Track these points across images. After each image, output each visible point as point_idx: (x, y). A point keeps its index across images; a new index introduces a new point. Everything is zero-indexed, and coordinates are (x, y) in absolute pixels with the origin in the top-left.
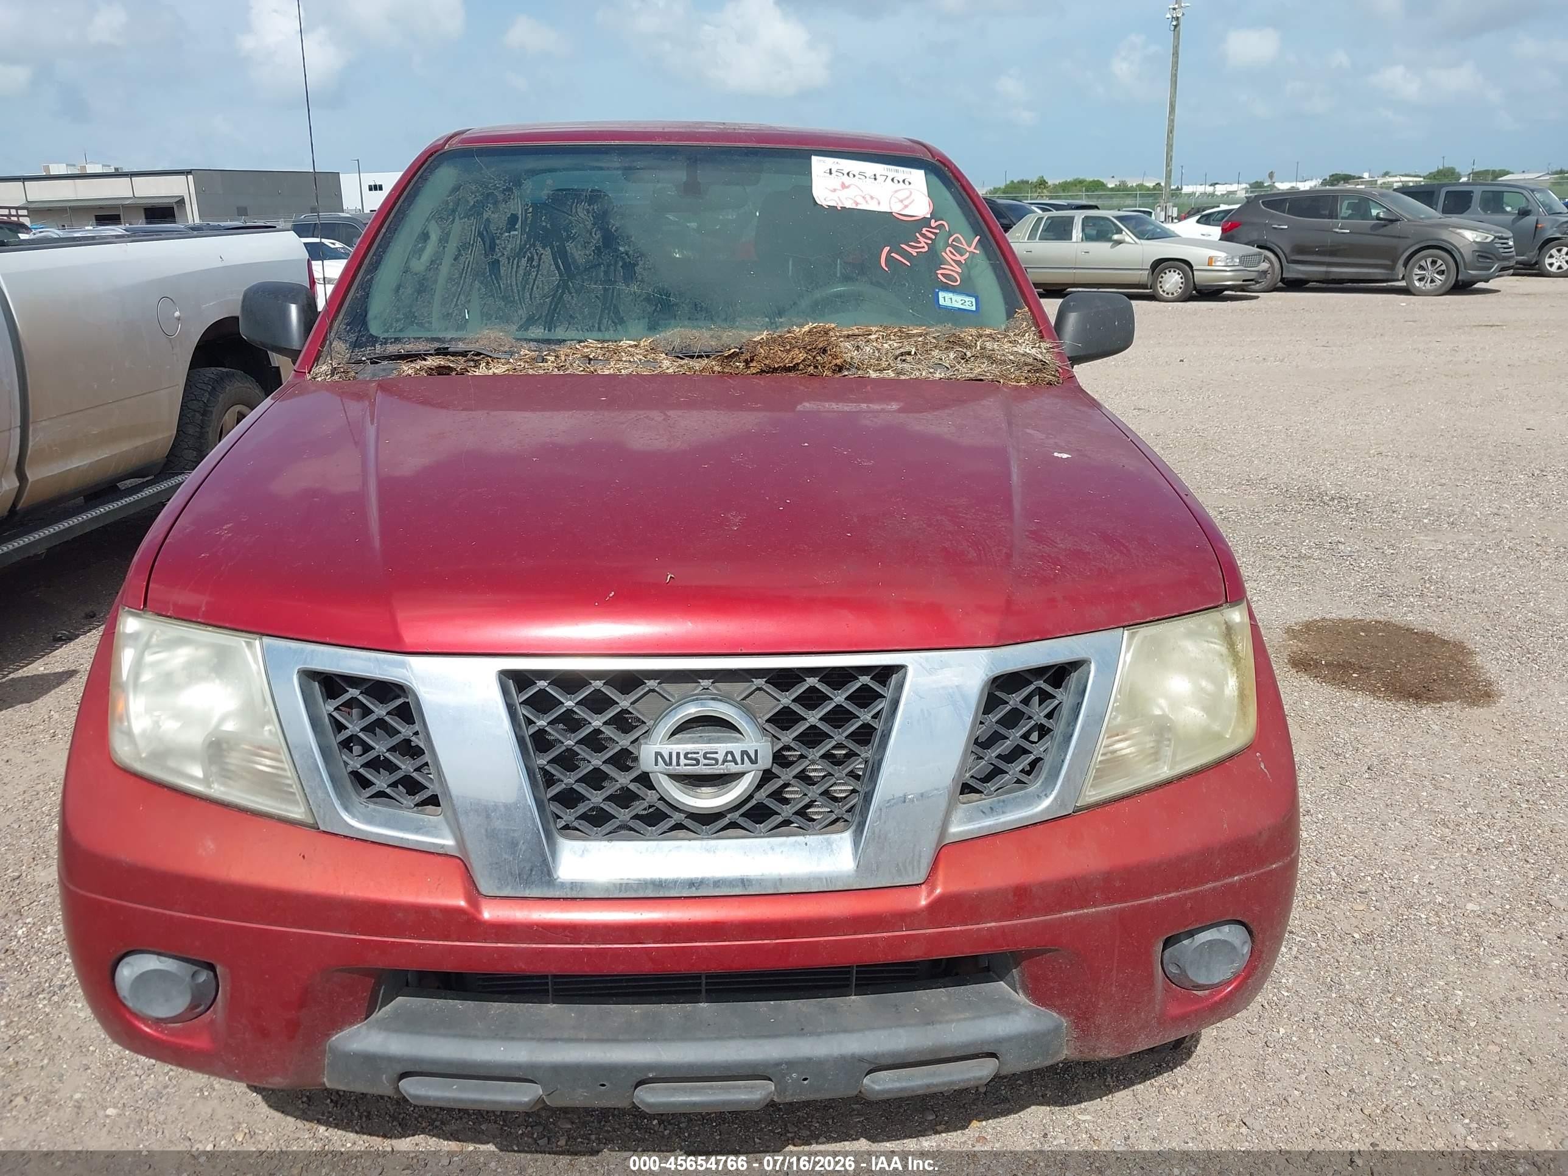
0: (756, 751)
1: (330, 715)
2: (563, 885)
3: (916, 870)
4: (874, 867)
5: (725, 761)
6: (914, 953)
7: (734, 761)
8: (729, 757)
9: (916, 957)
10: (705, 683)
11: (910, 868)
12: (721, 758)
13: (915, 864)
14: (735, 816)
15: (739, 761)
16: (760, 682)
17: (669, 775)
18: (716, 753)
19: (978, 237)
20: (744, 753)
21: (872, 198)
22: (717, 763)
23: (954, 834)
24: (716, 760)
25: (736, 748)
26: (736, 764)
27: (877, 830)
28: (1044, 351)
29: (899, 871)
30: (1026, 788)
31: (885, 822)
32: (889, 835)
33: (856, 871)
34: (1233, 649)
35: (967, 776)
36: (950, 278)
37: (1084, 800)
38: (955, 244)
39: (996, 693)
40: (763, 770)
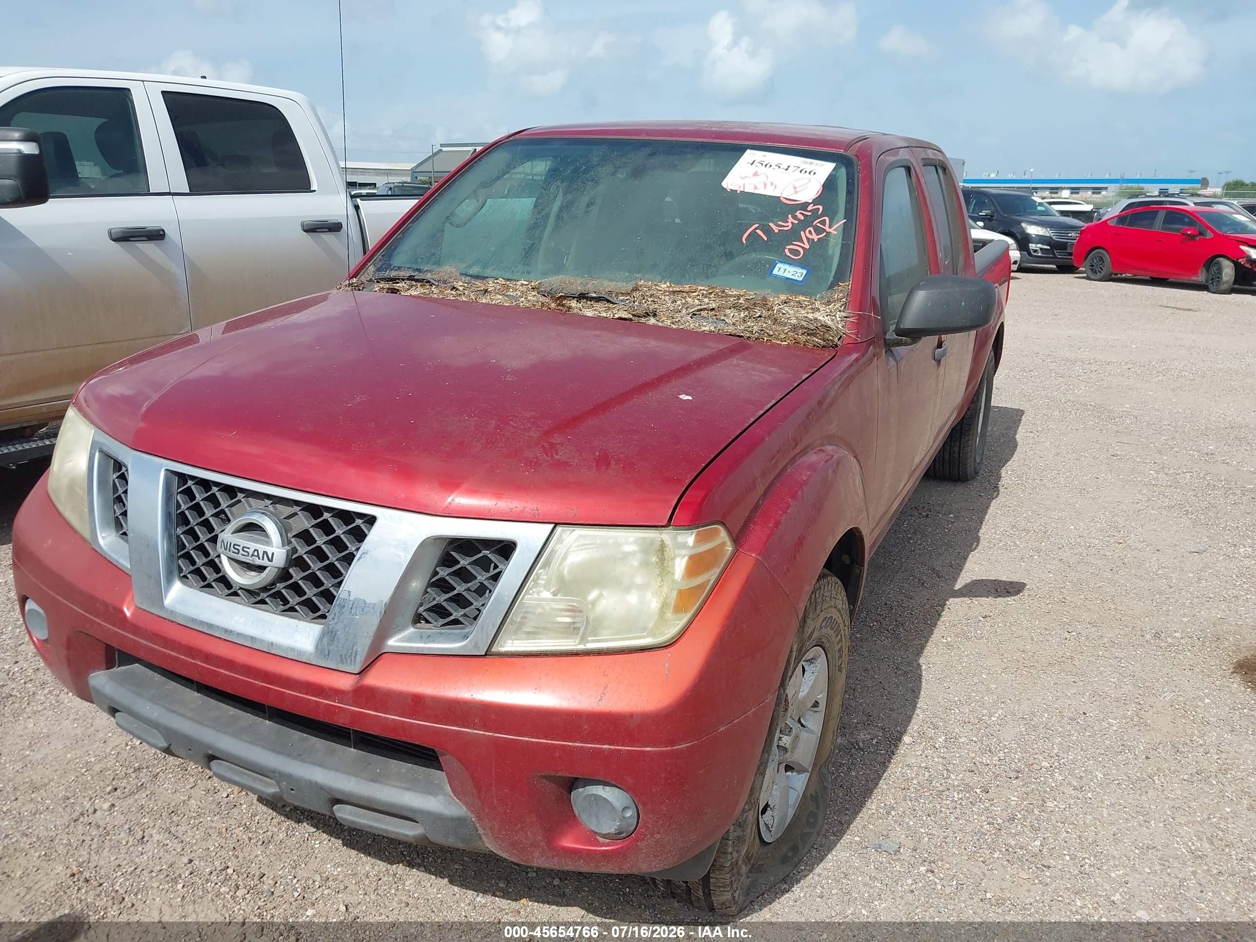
0: (273, 554)
1: (114, 480)
2: (167, 610)
3: (353, 663)
4: (327, 652)
5: (253, 555)
6: (341, 721)
7: (258, 556)
8: (256, 553)
9: (344, 724)
10: (268, 502)
11: (349, 661)
12: (251, 552)
13: (353, 658)
14: (263, 595)
15: (261, 557)
16: (297, 509)
17: (228, 557)
18: (249, 548)
19: (845, 220)
20: (265, 553)
21: (772, 184)
22: (248, 556)
23: (392, 646)
24: (248, 553)
25: (261, 548)
26: (259, 559)
27: (331, 628)
28: (839, 319)
29: (342, 660)
30: (464, 628)
31: (336, 623)
32: (338, 633)
33: (316, 652)
34: (663, 564)
35: (421, 609)
36: (795, 252)
37: (498, 648)
38: (818, 225)
39: (452, 553)
40: (279, 568)
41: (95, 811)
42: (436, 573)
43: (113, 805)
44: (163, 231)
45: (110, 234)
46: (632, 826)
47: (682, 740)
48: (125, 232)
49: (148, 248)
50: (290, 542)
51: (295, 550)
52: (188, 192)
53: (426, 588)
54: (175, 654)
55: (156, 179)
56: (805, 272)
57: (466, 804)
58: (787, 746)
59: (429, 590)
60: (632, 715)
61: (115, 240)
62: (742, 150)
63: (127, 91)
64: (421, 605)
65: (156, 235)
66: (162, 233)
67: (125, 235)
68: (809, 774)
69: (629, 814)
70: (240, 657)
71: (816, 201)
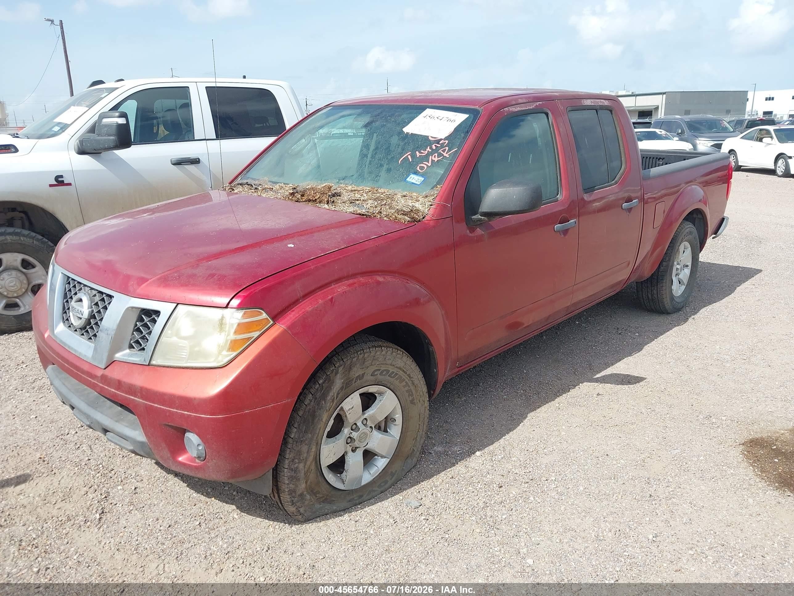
0: (84, 312)
2: (55, 336)
3: (103, 364)
4: (95, 358)
8: (78, 311)
11: (101, 362)
13: (103, 362)
15: (81, 313)
16: (96, 292)
18: (76, 309)
19: (456, 149)
20: (82, 311)
22: (76, 313)
23: (117, 357)
24: (76, 311)
26: (79, 314)
28: (427, 206)
29: (99, 362)
33: (92, 358)
34: (221, 326)
35: (132, 342)
36: (422, 168)
37: (153, 362)
38: (441, 152)
39: (143, 316)
40: (86, 319)
41: (68, 434)
42: (136, 325)
43: (77, 433)
44: (199, 159)
45: (171, 161)
46: (203, 454)
47: (219, 414)
48: (179, 160)
49: (191, 168)
50: (92, 307)
51: (93, 311)
52: (215, 138)
53: (133, 332)
54: (55, 356)
55: (198, 132)
56: (423, 179)
57: (146, 435)
58: (354, 438)
59: (134, 333)
60: (195, 399)
61: (174, 164)
62: (423, 109)
63: (187, 88)
64: (131, 340)
65: (195, 161)
66: (198, 160)
67: (178, 162)
68: (389, 460)
69: (200, 448)
70: (71, 359)
71: (446, 138)
